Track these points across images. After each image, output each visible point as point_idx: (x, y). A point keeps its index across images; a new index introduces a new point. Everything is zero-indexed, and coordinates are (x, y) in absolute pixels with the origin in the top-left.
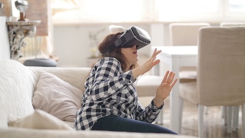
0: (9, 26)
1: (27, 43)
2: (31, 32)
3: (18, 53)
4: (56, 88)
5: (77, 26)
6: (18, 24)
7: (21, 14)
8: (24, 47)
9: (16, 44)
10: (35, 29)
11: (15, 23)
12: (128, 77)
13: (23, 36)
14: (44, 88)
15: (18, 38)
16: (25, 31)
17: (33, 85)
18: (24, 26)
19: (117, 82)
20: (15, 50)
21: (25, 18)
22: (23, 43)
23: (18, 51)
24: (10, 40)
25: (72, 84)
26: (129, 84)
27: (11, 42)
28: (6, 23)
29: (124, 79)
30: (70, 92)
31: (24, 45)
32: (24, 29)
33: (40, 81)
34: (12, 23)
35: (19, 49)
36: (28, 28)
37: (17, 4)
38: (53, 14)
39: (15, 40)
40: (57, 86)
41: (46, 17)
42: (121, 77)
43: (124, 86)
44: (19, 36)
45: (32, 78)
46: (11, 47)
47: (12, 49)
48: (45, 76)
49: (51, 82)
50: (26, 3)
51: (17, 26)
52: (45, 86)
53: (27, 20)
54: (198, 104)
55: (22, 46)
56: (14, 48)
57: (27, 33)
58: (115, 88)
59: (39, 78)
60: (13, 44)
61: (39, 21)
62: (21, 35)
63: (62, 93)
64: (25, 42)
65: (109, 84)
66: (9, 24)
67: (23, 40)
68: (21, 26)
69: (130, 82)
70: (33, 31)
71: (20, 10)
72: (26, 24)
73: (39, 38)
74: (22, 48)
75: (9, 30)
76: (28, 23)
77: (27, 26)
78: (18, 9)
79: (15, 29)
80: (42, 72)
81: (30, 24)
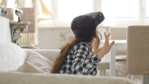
0: (11, 25)
1: (22, 36)
2: (24, 29)
3: (17, 42)
4: (39, 61)
5: (53, 29)
6: (17, 24)
7: (19, 18)
8: (20, 38)
9: (15, 36)
10: (27, 27)
11: (15, 23)
12: (96, 59)
13: (20, 31)
14: (32, 60)
15: (16, 33)
16: (21, 29)
17: (25, 59)
18: (20, 25)
19: (88, 63)
20: (15, 40)
21: (21, 20)
22: (20, 36)
23: (17, 41)
24: (12, 34)
25: (49, 59)
26: (96, 64)
27: (13, 35)
28: (10, 23)
29: (93, 61)
30: (47, 64)
31: (20, 37)
32: (20, 28)
33: (30, 56)
34: (13, 23)
35: (17, 40)
36: (23, 27)
37: (16, 12)
38: (39, 22)
39: (15, 34)
40: (40, 60)
41: (34, 21)
42: (90, 60)
43: (94, 66)
44: (17, 31)
45: (25, 55)
46: (12, 38)
47: (13, 39)
48: (32, 54)
49: (36, 57)
50: (22, 11)
51: (16, 25)
52: (32, 59)
53: (22, 22)
54: (127, 74)
55: (19, 38)
56: (14, 39)
57: (22, 30)
58: (87, 68)
59: (29, 55)
60: (13, 37)
61: (30, 23)
62: (18, 31)
63: (43, 64)
64: (21, 35)
65: (82, 66)
66: (11, 24)
67: (20, 34)
68: (18, 25)
69: (97, 62)
70: (26, 28)
71: (18, 16)
72: (22, 24)
73: (29, 34)
74: (19, 39)
75: (11, 27)
76: (23, 23)
77: (22, 25)
78: (17, 15)
79: (15, 27)
80: (30, 52)
81: (24, 24)
